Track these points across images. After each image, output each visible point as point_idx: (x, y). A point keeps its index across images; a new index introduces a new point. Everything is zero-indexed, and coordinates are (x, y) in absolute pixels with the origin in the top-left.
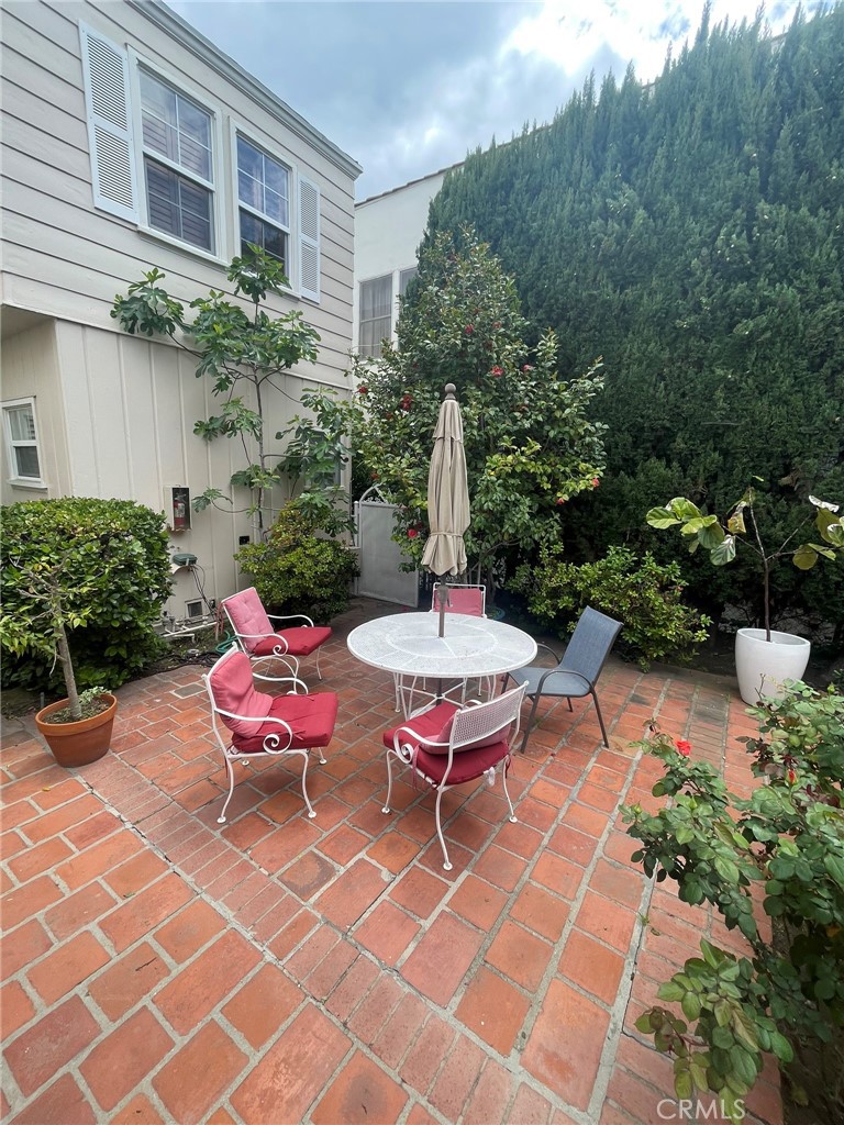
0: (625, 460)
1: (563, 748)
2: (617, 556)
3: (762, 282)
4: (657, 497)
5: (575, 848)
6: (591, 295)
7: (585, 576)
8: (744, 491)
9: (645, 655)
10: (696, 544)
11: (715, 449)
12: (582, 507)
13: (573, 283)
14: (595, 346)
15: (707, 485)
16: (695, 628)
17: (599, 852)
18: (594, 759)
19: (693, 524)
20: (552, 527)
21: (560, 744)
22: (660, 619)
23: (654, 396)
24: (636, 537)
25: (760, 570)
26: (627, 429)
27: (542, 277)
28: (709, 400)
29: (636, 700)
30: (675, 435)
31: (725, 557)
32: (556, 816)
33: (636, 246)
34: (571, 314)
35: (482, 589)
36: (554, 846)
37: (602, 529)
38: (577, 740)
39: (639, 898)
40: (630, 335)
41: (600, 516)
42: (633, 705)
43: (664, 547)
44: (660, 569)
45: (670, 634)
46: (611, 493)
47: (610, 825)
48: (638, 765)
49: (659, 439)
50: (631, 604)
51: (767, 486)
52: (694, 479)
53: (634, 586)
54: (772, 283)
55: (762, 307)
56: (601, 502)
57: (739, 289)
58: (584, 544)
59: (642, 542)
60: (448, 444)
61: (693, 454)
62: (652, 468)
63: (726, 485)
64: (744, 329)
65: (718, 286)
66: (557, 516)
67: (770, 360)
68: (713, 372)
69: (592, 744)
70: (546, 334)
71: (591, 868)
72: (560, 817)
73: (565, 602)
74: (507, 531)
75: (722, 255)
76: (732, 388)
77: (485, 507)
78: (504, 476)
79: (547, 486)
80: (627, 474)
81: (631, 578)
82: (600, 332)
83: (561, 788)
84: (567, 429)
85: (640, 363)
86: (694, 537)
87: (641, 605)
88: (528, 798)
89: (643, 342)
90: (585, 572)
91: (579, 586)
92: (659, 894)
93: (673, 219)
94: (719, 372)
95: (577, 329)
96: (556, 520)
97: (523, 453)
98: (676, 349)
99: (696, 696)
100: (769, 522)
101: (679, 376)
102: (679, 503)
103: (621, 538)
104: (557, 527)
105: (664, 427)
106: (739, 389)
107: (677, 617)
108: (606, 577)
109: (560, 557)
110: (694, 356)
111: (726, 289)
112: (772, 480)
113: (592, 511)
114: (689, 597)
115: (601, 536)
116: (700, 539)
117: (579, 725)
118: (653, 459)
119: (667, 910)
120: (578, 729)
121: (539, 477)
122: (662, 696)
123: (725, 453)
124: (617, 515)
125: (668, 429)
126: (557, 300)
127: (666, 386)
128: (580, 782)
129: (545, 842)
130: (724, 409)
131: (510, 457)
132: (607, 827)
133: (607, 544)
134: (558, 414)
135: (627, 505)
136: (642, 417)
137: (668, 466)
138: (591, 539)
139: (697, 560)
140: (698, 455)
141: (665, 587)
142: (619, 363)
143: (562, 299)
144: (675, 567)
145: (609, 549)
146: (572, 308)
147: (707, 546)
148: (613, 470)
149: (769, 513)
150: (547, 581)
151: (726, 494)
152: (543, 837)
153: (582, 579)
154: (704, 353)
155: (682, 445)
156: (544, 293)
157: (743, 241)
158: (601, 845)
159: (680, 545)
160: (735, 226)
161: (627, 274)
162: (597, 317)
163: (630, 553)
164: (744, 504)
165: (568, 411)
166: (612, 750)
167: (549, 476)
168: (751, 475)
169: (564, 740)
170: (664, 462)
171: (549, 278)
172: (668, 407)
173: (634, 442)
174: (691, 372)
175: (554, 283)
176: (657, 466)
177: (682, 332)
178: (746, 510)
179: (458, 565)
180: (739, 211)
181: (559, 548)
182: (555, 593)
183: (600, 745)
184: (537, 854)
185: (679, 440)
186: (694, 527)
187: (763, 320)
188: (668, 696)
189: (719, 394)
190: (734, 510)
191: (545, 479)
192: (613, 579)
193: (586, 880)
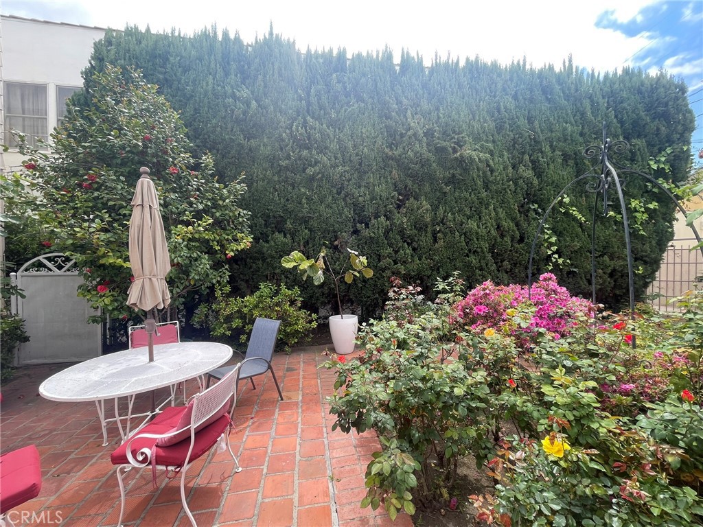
0: (261, 234)
1: (257, 412)
2: (265, 288)
3: (314, 152)
4: (282, 253)
5: (284, 464)
6: (231, 139)
7: (248, 303)
8: (321, 249)
9: (287, 344)
10: (306, 275)
11: (306, 228)
12: (239, 263)
13: (219, 129)
14: (236, 168)
15: (305, 246)
16: (310, 322)
17: (298, 458)
18: (277, 410)
19: (304, 264)
20: (224, 273)
21: (254, 410)
22: (293, 320)
23: (273, 199)
24: (273, 277)
25: (333, 286)
26: (260, 216)
27: (197, 120)
28: (300, 203)
29: (289, 370)
30: (286, 220)
31: (320, 281)
32: (266, 452)
33: (254, 119)
34: (220, 146)
35: (175, 324)
36: (271, 470)
37: (253, 275)
38: (263, 404)
39: (326, 468)
40: (256, 165)
41: (251, 267)
42: (288, 373)
43: (288, 281)
44: (290, 292)
45: (299, 327)
46: (256, 253)
47: (298, 441)
48: (302, 402)
49: (278, 223)
50: (277, 315)
51: (330, 246)
52: (299, 243)
53: (278, 304)
54: (318, 153)
55: (316, 163)
56: (251, 258)
57: (305, 153)
58: (243, 285)
59: (277, 280)
60: (147, 210)
61: (296, 230)
62: (277, 238)
63: (313, 246)
64: (310, 171)
65: (296, 149)
66: (227, 267)
67: (322, 187)
68: (299, 190)
69: (274, 403)
70: (206, 154)
71: (297, 469)
72: (269, 451)
73: (237, 323)
74: (193, 278)
75: (296, 135)
76: (309, 199)
77: (175, 261)
78: (186, 239)
79: (218, 248)
80: (263, 241)
81: (276, 299)
82: (238, 160)
83: (264, 435)
84: (227, 212)
85: (264, 181)
86: (305, 271)
87: (283, 315)
88: (244, 452)
89: (263, 169)
90: (248, 301)
91: (245, 310)
92: (334, 460)
93: (271, 111)
94: (303, 190)
95: (223, 156)
96: (226, 269)
97: (199, 225)
98: (281, 176)
99: (317, 358)
100: (333, 263)
101: (284, 190)
102: (296, 254)
103: (266, 278)
104: (228, 273)
105: (281, 217)
106: (312, 199)
107: (302, 317)
108: (261, 302)
109: (229, 295)
110: (290, 181)
111: (300, 151)
112: (331, 243)
113: (246, 264)
114: (305, 306)
115: (253, 279)
116: (308, 272)
117: (262, 395)
118: (277, 233)
119: (340, 466)
120: (262, 398)
121: (211, 242)
122: (301, 363)
123: (310, 230)
124: (261, 265)
125: (282, 217)
126: (209, 136)
127: (278, 194)
128: (274, 426)
129: (265, 471)
130: (307, 208)
131: (190, 227)
132: (298, 442)
133: (257, 283)
134: (221, 202)
135: (267, 258)
136: (268, 210)
137: (285, 236)
138: (247, 281)
139: (305, 286)
140: (299, 231)
141: (292, 303)
142: (251, 179)
143: (212, 137)
144: (297, 289)
145: (260, 285)
146: (220, 143)
147: (312, 275)
148: (256, 240)
149: (332, 259)
150: (222, 311)
151: (314, 250)
152: (263, 469)
153: (245, 307)
154: (294, 180)
155: (291, 226)
156: (200, 131)
157: (303, 131)
158: (297, 454)
159: (296, 279)
160: (299, 124)
161: (251, 132)
162: (236, 151)
163: (272, 286)
164: (322, 254)
165: (227, 201)
166: (286, 400)
167: (217, 242)
168: (323, 241)
169: (256, 407)
170: (283, 235)
171: (203, 122)
172: (281, 206)
173: (265, 224)
174: (290, 188)
175: (206, 125)
176: (279, 237)
177: (283, 168)
178: (324, 257)
179: (163, 300)
180: (300, 118)
181: (228, 289)
182: (229, 319)
183: (278, 401)
184: (262, 482)
185: (288, 223)
186: (305, 265)
187: (317, 169)
188: (304, 362)
189: (304, 201)
190: (319, 258)
191: (216, 243)
192: (266, 302)
193: (296, 478)
